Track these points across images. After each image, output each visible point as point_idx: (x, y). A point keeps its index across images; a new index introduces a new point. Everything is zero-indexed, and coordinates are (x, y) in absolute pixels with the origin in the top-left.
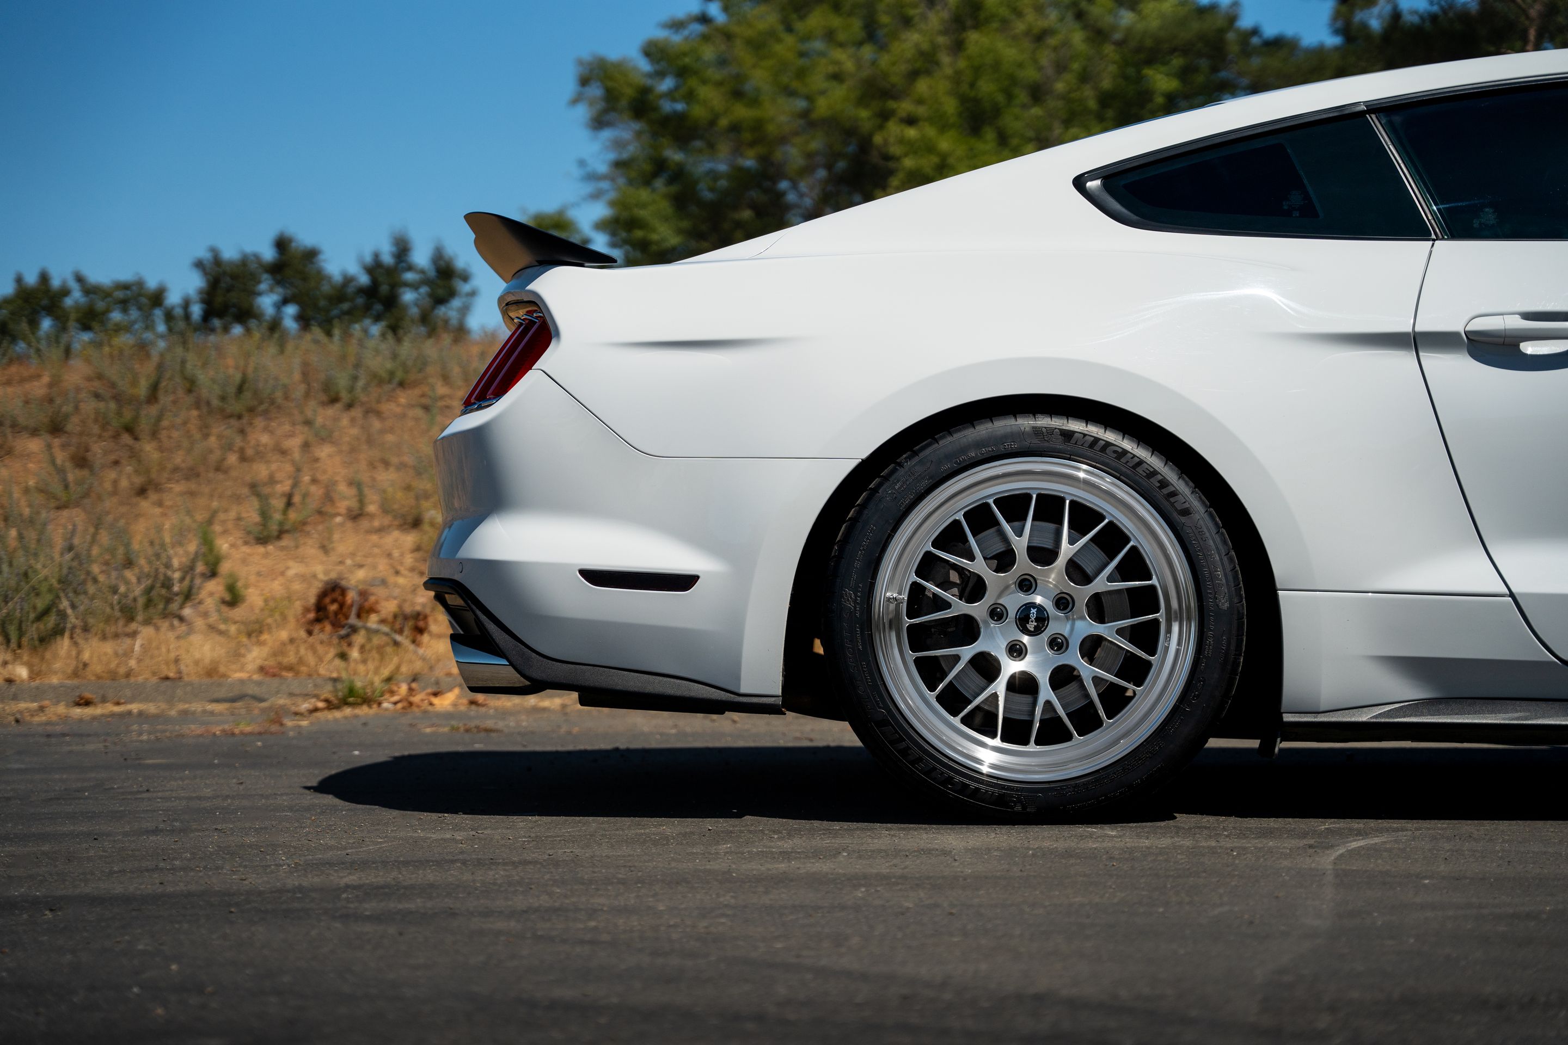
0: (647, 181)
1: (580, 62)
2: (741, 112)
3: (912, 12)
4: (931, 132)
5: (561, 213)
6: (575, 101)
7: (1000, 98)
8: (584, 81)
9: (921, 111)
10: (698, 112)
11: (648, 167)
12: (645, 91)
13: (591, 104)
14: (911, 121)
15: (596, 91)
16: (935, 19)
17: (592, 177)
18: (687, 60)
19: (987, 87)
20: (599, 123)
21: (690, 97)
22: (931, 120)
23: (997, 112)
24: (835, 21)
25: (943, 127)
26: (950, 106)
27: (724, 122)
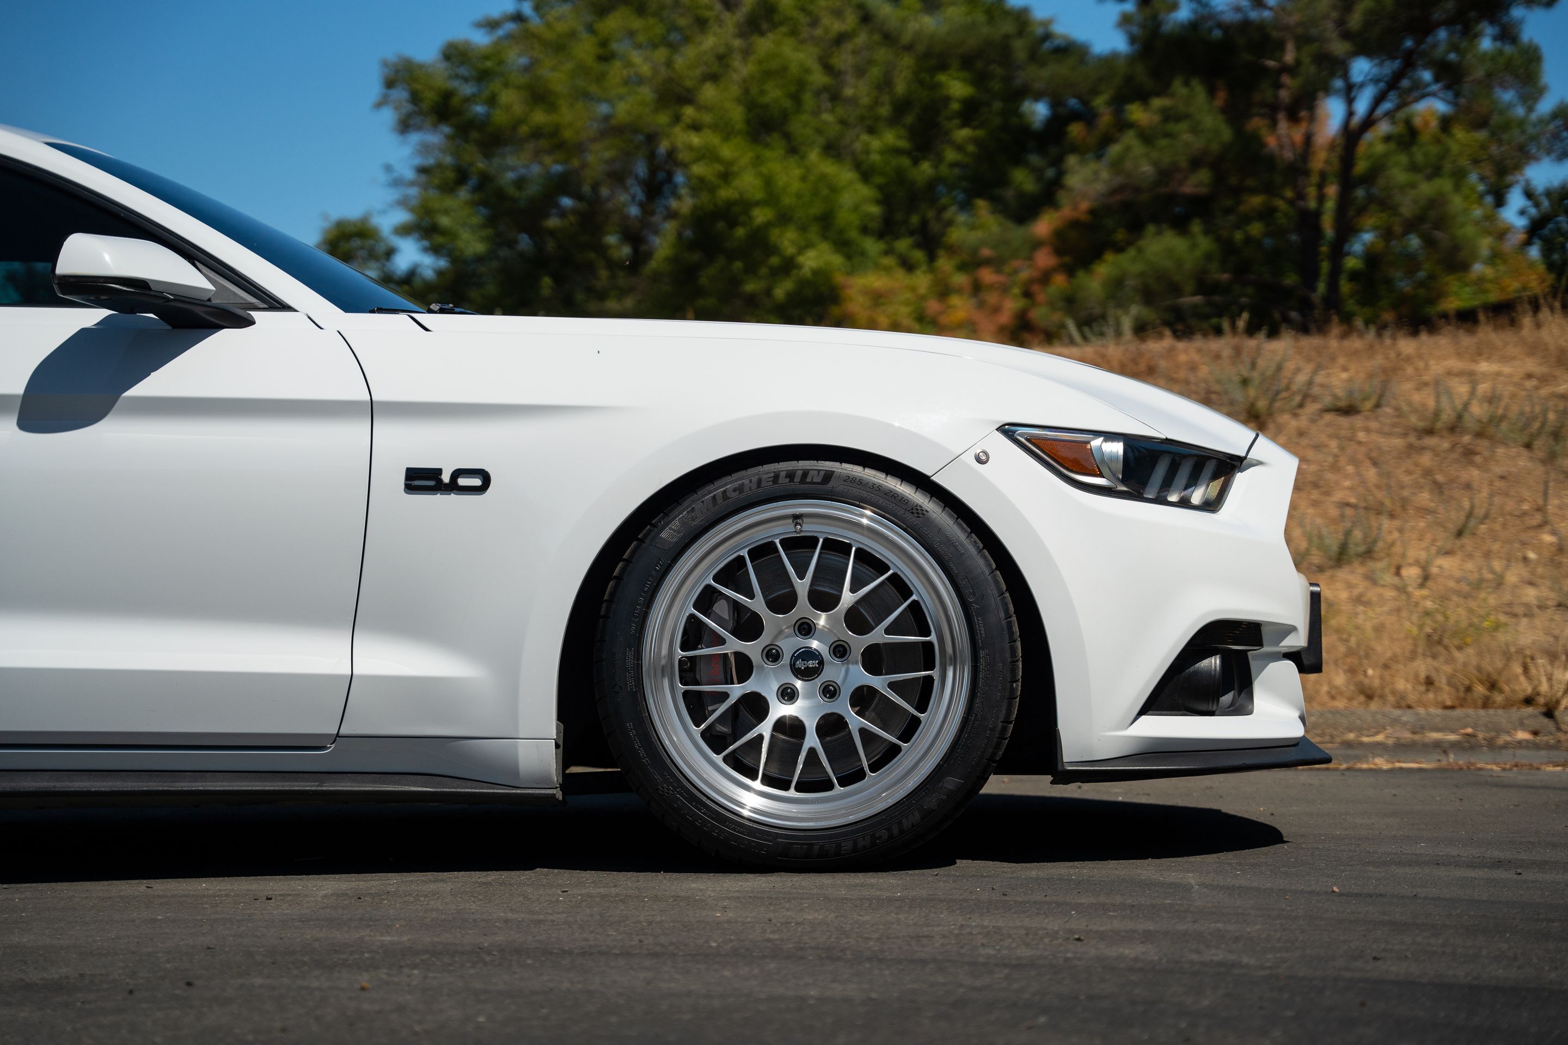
0: (448, 188)
1: (385, 64)
2: (539, 117)
3: (708, 14)
4: (714, 139)
5: (365, 220)
6: (379, 105)
7: (788, 104)
8: (390, 84)
9: (707, 118)
10: (500, 117)
11: (451, 175)
12: (447, 96)
13: (396, 108)
14: (696, 127)
15: (400, 94)
16: (731, 20)
17: (397, 183)
18: (489, 64)
19: (774, 94)
20: (405, 126)
21: (492, 101)
22: (714, 127)
23: (785, 116)
24: (637, 23)
25: (727, 133)
26: (737, 114)
27: (524, 130)
